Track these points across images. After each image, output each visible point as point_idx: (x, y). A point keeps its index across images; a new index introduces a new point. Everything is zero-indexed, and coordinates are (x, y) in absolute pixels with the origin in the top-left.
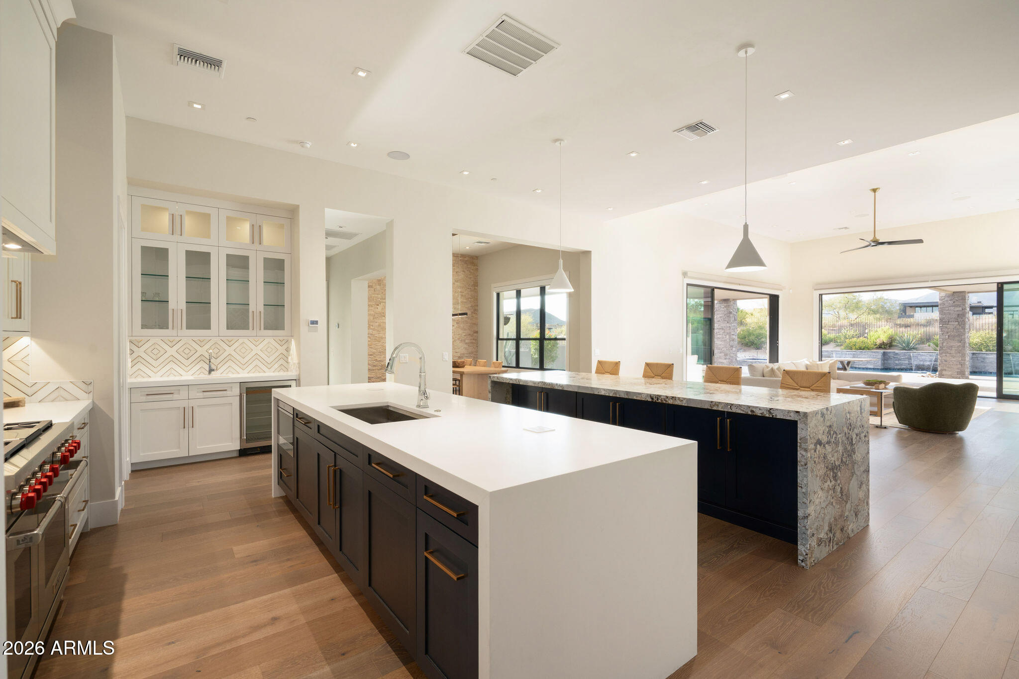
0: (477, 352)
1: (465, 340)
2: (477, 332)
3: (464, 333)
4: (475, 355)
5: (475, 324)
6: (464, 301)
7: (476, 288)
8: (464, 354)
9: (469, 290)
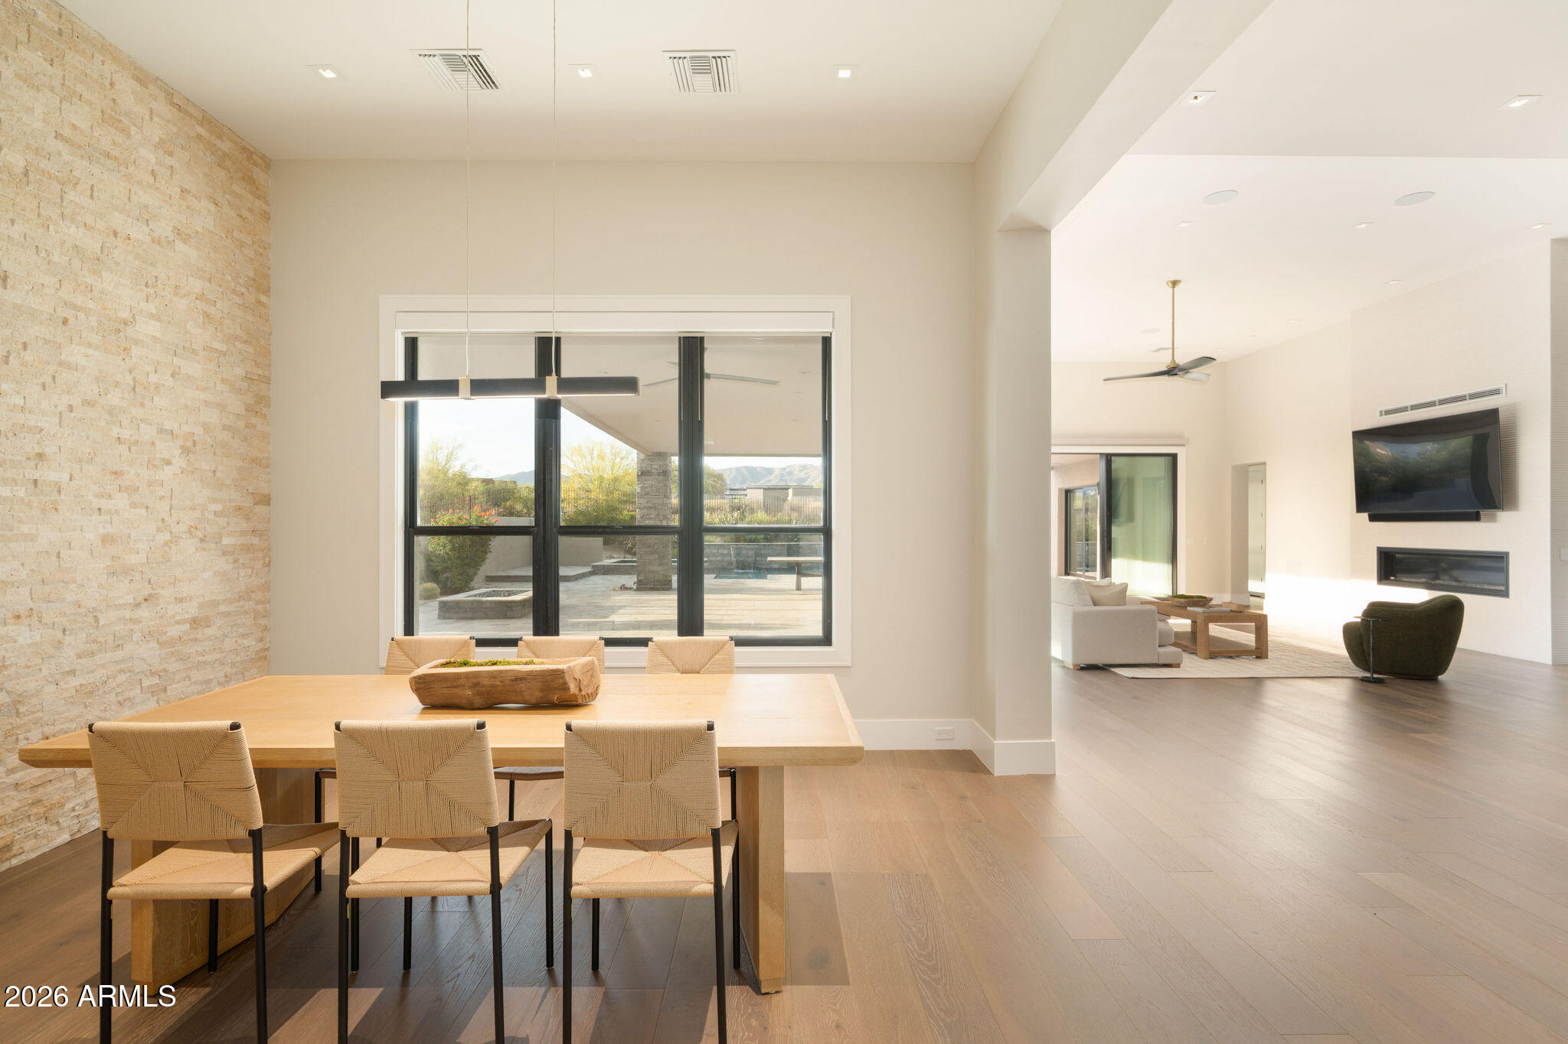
0: (266, 587)
1: (218, 539)
2: (266, 500)
3: (215, 501)
4: (258, 602)
5: (256, 461)
6: (217, 345)
7: (263, 299)
8: (215, 604)
9: (237, 299)
